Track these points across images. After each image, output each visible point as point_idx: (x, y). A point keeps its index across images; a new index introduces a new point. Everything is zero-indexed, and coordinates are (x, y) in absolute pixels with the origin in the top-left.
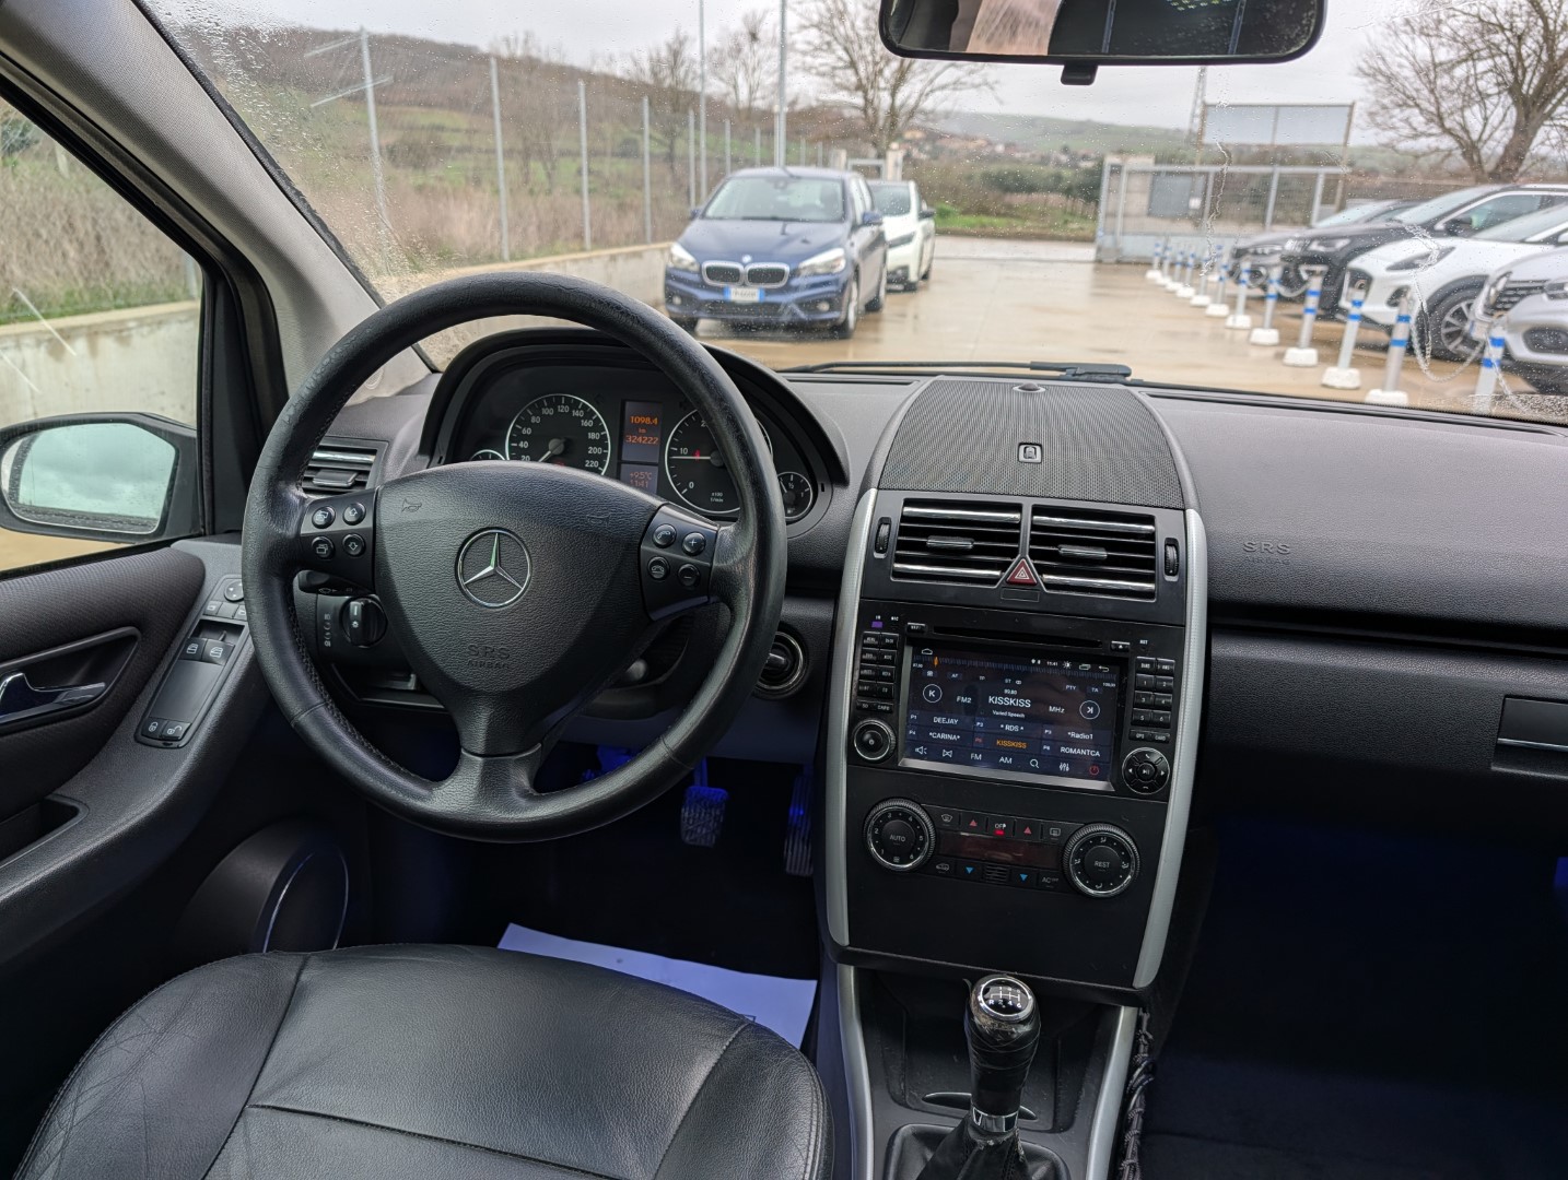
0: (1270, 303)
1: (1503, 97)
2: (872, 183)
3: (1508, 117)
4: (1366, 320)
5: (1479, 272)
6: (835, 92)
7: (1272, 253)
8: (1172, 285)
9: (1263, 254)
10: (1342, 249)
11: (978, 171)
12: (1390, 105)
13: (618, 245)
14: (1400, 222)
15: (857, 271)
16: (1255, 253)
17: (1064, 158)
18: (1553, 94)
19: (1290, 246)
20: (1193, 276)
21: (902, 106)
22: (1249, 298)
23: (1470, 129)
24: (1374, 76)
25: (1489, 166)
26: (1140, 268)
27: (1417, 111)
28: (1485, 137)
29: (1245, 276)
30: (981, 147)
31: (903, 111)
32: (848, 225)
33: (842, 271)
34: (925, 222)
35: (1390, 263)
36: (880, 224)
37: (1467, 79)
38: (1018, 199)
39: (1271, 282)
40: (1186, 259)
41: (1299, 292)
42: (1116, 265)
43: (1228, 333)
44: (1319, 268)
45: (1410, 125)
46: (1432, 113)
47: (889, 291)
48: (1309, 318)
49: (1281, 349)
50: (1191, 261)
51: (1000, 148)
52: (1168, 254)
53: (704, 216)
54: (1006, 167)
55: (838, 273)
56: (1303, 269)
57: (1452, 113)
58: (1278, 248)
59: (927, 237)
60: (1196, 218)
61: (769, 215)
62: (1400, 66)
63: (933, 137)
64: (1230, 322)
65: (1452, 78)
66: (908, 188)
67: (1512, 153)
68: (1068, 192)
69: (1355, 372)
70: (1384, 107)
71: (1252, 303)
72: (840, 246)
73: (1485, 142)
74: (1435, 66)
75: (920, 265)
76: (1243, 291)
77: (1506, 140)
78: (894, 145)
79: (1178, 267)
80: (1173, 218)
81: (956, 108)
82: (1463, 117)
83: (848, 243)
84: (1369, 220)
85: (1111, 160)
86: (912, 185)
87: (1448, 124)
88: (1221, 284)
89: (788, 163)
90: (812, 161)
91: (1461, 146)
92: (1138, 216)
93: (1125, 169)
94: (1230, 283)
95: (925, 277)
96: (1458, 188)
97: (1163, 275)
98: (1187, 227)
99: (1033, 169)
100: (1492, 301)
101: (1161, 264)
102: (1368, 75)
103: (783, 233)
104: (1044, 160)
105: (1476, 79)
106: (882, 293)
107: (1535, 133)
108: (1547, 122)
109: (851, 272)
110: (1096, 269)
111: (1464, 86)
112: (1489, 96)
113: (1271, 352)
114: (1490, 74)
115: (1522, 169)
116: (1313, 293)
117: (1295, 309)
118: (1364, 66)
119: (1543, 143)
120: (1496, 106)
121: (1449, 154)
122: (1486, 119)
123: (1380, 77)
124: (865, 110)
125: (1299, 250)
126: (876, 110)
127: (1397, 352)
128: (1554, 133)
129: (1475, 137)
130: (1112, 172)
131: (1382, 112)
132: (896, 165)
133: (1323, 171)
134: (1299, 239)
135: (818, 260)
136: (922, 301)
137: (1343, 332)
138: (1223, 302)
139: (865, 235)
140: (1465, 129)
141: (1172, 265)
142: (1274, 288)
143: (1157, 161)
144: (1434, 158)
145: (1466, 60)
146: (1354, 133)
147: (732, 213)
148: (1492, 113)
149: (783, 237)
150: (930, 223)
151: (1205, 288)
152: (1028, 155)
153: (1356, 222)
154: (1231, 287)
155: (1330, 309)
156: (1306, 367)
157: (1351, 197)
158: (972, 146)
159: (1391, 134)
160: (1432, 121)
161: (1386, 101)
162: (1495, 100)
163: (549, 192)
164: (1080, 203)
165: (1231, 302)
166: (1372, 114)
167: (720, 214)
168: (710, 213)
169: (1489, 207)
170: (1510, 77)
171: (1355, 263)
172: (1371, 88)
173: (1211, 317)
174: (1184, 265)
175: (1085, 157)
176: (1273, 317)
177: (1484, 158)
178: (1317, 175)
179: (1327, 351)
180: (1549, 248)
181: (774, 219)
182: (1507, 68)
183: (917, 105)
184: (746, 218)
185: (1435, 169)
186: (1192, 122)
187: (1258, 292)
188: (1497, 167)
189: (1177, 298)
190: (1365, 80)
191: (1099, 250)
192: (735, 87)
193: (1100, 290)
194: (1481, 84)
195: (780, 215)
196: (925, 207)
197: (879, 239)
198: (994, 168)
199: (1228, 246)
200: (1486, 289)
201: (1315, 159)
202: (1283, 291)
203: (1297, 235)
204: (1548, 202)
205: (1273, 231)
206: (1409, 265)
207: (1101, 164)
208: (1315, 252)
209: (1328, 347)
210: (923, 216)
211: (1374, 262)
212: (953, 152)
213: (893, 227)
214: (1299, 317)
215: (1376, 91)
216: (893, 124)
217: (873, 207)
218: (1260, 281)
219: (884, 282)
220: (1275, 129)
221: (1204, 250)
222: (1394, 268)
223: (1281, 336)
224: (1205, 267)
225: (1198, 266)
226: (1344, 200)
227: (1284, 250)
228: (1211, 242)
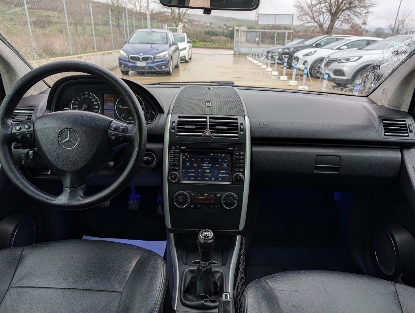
1: (328, 13)
2: (174, 33)
3: (329, 18)
4: (298, 69)
5: (323, 57)
6: (163, 8)
7: (276, 52)
8: (253, 60)
9: (274, 52)
10: (292, 51)
11: (203, 31)
12: (302, 15)
13: (105, 51)
14: (305, 44)
15: (172, 57)
16: (272, 52)
17: (225, 27)
18: (338, 13)
19: (280, 50)
20: (257, 58)
21: (182, 12)
22: (271, 63)
23: (320, 21)
24: (298, 7)
25: (325, 30)
26: (245, 56)
27: (308, 16)
28: (324, 23)
29: (270, 58)
30: (203, 24)
31: (182, 14)
32: (168, 45)
33: (167, 57)
34: (189, 44)
35: (303, 55)
36: (177, 45)
37: (319, 8)
38: (214, 38)
39: (276, 59)
40: (256, 54)
41: (283, 62)
42: (238, 55)
43: (267, 72)
44: (287, 56)
45: (307, 20)
46: (311, 17)
47: (181, 63)
48: (285, 68)
49: (279, 76)
50: (257, 54)
51: (208, 24)
52: (251, 52)
53: (128, 43)
54: (210, 29)
56: (283, 56)
57: (316, 17)
58: (277, 51)
59: (190, 48)
60: (258, 43)
61: (147, 42)
62: (304, 5)
63: (190, 21)
64: (267, 70)
65: (316, 8)
66: (184, 35)
67: (330, 27)
68: (226, 36)
69: (296, 82)
70: (301, 15)
71: (272, 65)
72: (167, 51)
73: (324, 24)
74: (312, 5)
75: (189, 56)
77: (329, 24)
78: (180, 23)
79: (254, 56)
80: (252, 43)
81: (196, 13)
82: (319, 18)
83: (169, 50)
84: (298, 44)
85: (236, 28)
86: (185, 34)
87: (316, 20)
88: (264, 60)
89: (151, 28)
90: (158, 27)
91: (319, 25)
92: (244, 42)
93: (240, 30)
94: (266, 60)
95: (190, 59)
96: (318, 36)
97: (250, 58)
98: (256, 45)
99: (217, 30)
100: (326, 63)
102: (297, 7)
103: (151, 47)
104: (220, 28)
105: (322, 9)
106: (179, 63)
107: (335, 23)
108: (338, 20)
109: (170, 57)
110: (234, 57)
111: (319, 11)
112: (325, 13)
113: (277, 77)
114: (325, 7)
115: (333, 31)
116: (286, 62)
117: (282, 66)
118: (296, 4)
119: (337, 25)
120: (326, 15)
121: (316, 27)
122: (324, 18)
123: (299, 8)
124: (172, 14)
125: (282, 51)
126: (175, 14)
127: (305, 77)
128: (339, 22)
129: (322, 23)
130: (236, 31)
131: (300, 16)
132: (181, 28)
133: (287, 31)
134: (282, 48)
135: (161, 54)
136: (190, 65)
137: (293, 71)
138: (265, 65)
139: (173, 48)
140: (319, 21)
141: (253, 55)
143: (248, 28)
144: (313, 28)
145: (319, 4)
146: (294, 21)
148: (325, 17)
149: (151, 48)
150: (190, 44)
151: (261, 61)
152: (215, 26)
153: (295, 44)
154: (267, 61)
155: (290, 67)
156: (285, 80)
157: (294, 38)
158: (201, 24)
159: (303, 22)
160: (312, 19)
161: (301, 14)
162: (326, 14)
163: (83, 35)
164: (229, 39)
165: (267, 64)
166: (298, 17)
167: (133, 42)
168: (130, 42)
169: (325, 40)
170: (329, 8)
171: (295, 55)
172: (298, 10)
173: (262, 68)
175: (230, 27)
176: (277, 68)
177: (324, 28)
178: (286, 32)
179: (290, 77)
180: (338, 50)
182: (328, 6)
183: (185, 13)
185: (313, 31)
186: (256, 18)
187: (273, 62)
188: (327, 30)
189: (254, 64)
190: (296, 8)
191: (234, 51)
192: (136, 6)
193: (236, 62)
194: (323, 10)
195: (150, 42)
196: (189, 40)
197: (177, 49)
198: (207, 30)
199: (266, 50)
200: (324, 61)
201: (286, 28)
202: (279, 61)
203: (282, 47)
204: (338, 39)
205: (276, 46)
206: (307, 55)
207: (234, 29)
208: (286, 52)
210: (189, 42)
211: (300, 54)
212: (196, 25)
213: (181, 45)
214: (283, 68)
215: (299, 11)
216: (180, 17)
217: (175, 40)
218: (273, 59)
219: (179, 60)
220: (275, 20)
221: (260, 51)
222: (304, 56)
223: (279, 73)
224: (260, 55)
225: (259, 55)
226: (292, 39)
227: (279, 51)
228: (262, 49)
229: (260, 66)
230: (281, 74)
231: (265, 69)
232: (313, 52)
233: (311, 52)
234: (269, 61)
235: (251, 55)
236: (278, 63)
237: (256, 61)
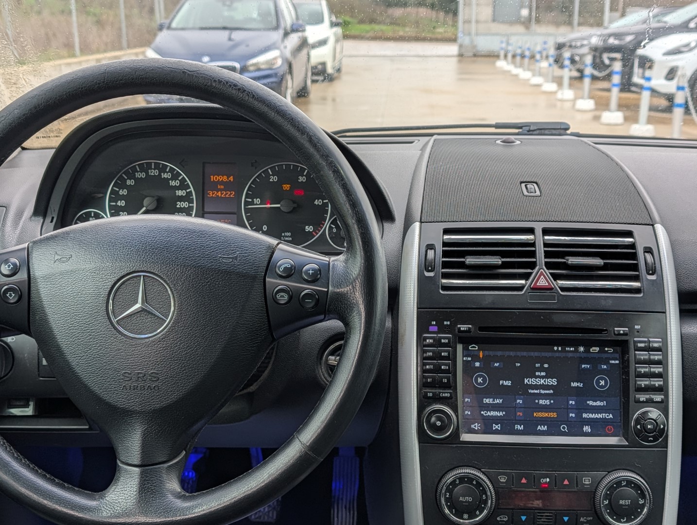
0: (587, 81)
4: (654, 92)
7: (582, 46)
10: (631, 42)
13: (98, 51)
14: (665, 22)
15: (290, 66)
16: (571, 46)
19: (595, 41)
20: (529, 64)
22: (571, 78)
26: (492, 59)
29: (567, 62)
32: (281, 32)
33: (280, 66)
34: (335, 29)
35: (664, 51)
36: (304, 31)
38: (397, 12)
39: (586, 66)
41: (607, 72)
42: (473, 58)
43: (559, 104)
44: (618, 55)
47: (313, 81)
48: (615, 91)
49: (597, 113)
50: (527, 53)
52: (510, 48)
53: (169, 28)
55: (276, 69)
56: (605, 57)
58: (585, 42)
59: (337, 41)
60: (526, 23)
61: (218, 25)
64: (559, 95)
66: (321, 5)
68: (433, 6)
69: (651, 125)
71: (576, 83)
72: (277, 48)
75: (334, 62)
76: (567, 73)
79: (518, 58)
83: (282, 46)
84: (644, 22)
86: (324, 2)
88: (551, 68)
92: (486, 22)
94: (555, 67)
95: (339, 70)
97: (508, 63)
98: (521, 29)
101: (506, 56)
103: (230, 39)
106: (309, 82)
109: (286, 67)
110: (460, 61)
113: (589, 116)
116: (617, 73)
117: (604, 85)
125: (602, 43)
127: (678, 112)
134: (600, 36)
135: (261, 59)
136: (340, 88)
137: (639, 100)
139: (294, 39)
141: (514, 56)
142: (589, 71)
147: (191, 25)
149: (230, 42)
150: (339, 30)
151: (540, 72)
153: (637, 23)
154: (558, 72)
155: (627, 86)
163: (39, 13)
165: (559, 81)
167: (180, 26)
168: (174, 25)
171: (640, 52)
173: (545, 93)
174: (523, 56)
176: (590, 91)
179: (629, 113)
181: (225, 28)
184: (202, 29)
187: (576, 74)
191: (461, 47)
195: (229, 25)
196: (334, 19)
197: (304, 42)
202: (596, 73)
203: (599, 33)
205: (581, 31)
206: (676, 51)
209: (630, 110)
210: (333, 25)
211: (654, 49)
213: (313, 33)
214: (609, 90)
217: (297, 18)
218: (578, 66)
219: (309, 74)
221: (536, 44)
222: (668, 53)
223: (596, 104)
224: (538, 57)
225: (533, 57)
226: (624, 9)
227: (590, 43)
228: (540, 40)
229: (539, 86)
230: (603, 105)
231: (555, 93)
232: (693, 44)
233: (687, 45)
234: (566, 70)
235: (510, 56)
236: (594, 78)
237: (524, 70)
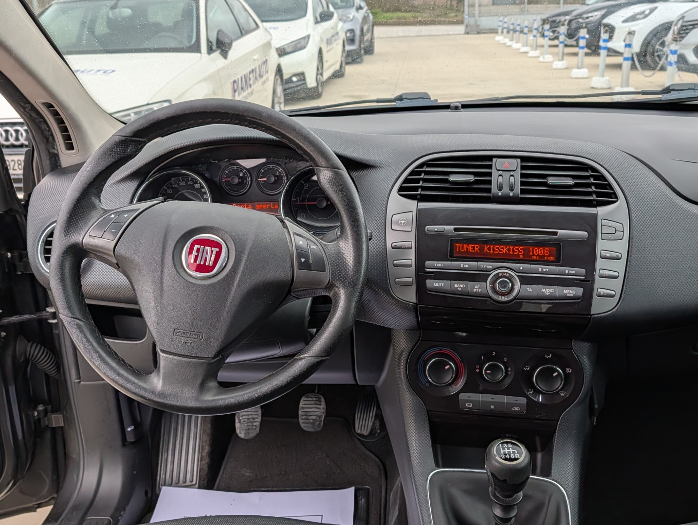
0: (561, 46)
20: (519, 37)
22: (550, 46)
35: (623, 19)
39: (561, 36)
40: (515, 27)
41: (575, 39)
48: (581, 52)
50: (518, 28)
52: (505, 25)
64: (541, 59)
76: (547, 42)
79: (511, 32)
88: (535, 39)
92: (487, 5)
97: (504, 37)
101: (502, 32)
117: (573, 50)
141: (508, 31)
151: (527, 43)
155: (594, 48)
156: (583, 78)
165: (541, 48)
171: (605, 22)
173: (531, 58)
174: (515, 31)
179: (592, 70)
189: (513, 49)
202: (567, 41)
206: (633, 18)
222: (626, 21)
229: (527, 53)
231: (538, 57)
232: (647, 12)
233: (643, 12)
234: (547, 39)
235: (505, 31)
236: (566, 45)
